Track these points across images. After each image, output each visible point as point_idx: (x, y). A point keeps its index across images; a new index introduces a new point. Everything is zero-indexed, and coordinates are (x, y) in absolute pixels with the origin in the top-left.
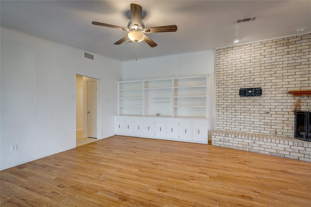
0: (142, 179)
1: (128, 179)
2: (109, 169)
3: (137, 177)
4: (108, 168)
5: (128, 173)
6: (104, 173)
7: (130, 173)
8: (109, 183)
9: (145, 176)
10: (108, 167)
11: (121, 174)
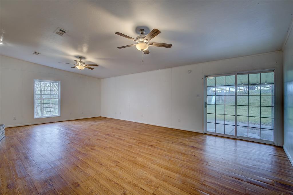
0: (138, 152)
1: (148, 153)
2: (164, 165)
3: (140, 154)
4: (166, 166)
5: (147, 158)
6: (167, 161)
7: (145, 158)
8: (160, 153)
9: (135, 153)
10: (167, 168)
11: (152, 158)
